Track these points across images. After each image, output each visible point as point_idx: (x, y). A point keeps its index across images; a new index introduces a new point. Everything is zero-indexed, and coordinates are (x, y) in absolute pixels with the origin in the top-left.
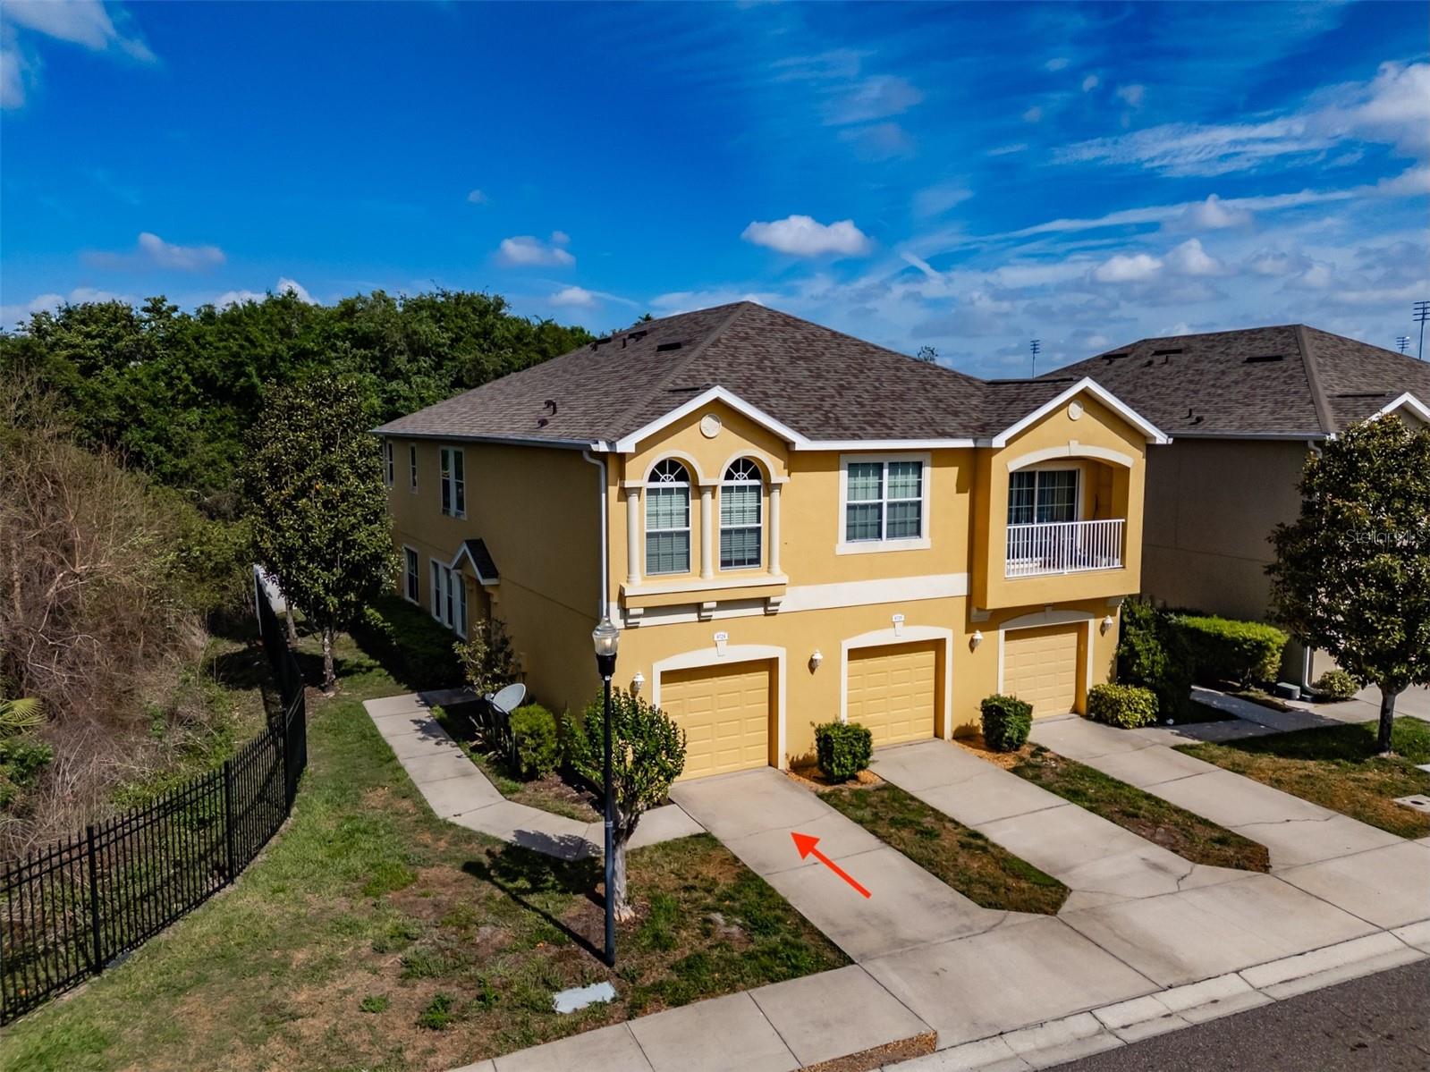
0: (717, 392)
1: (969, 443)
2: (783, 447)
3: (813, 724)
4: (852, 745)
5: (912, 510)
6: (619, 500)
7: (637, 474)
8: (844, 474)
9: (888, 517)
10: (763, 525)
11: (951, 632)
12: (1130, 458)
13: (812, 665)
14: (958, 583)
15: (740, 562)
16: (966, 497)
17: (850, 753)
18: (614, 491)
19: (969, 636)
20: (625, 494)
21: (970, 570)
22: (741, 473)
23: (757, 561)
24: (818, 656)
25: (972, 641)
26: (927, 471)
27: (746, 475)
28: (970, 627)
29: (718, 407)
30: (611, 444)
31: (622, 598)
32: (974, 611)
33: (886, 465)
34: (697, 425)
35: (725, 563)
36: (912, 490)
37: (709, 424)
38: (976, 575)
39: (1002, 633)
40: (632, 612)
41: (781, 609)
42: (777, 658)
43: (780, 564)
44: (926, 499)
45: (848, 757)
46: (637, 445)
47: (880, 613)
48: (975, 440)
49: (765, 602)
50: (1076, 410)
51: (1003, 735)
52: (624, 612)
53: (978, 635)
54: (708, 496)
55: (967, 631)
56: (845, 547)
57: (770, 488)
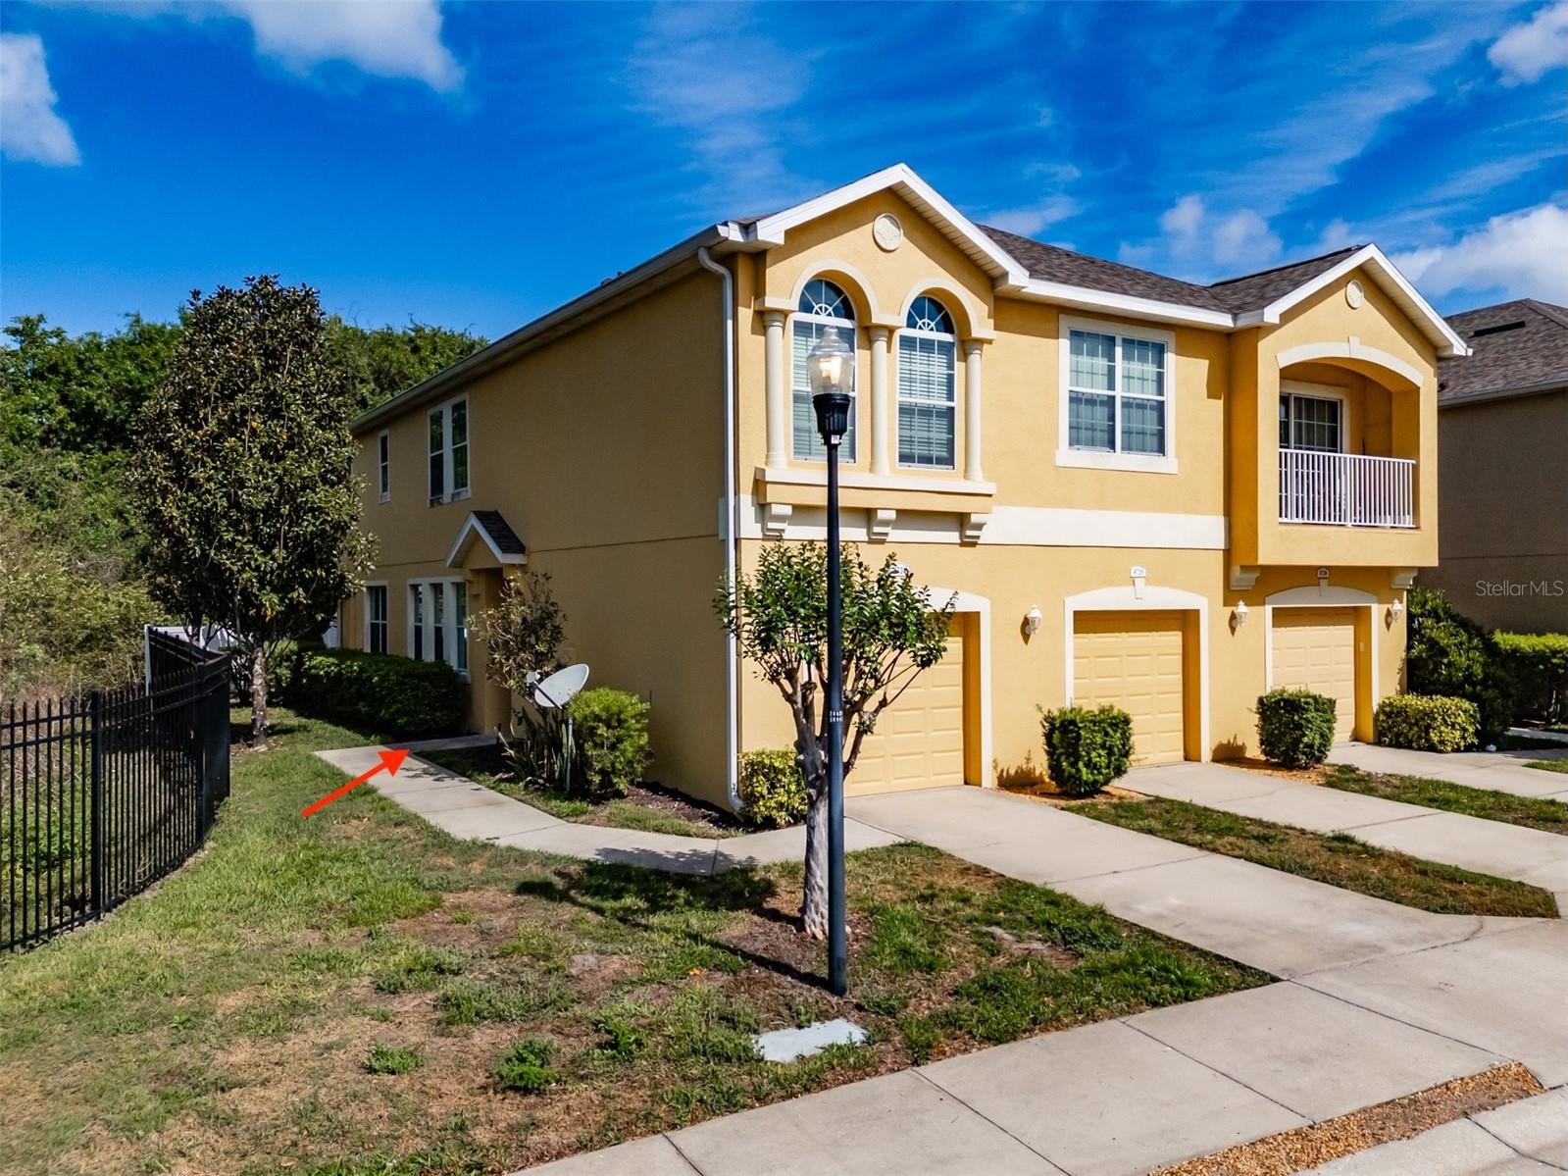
0: (899, 174)
1: (1224, 320)
2: (988, 280)
3: (1040, 709)
4: (1107, 734)
5: (1151, 415)
6: (754, 332)
7: (785, 285)
8: (1064, 344)
9: (1123, 421)
10: (958, 403)
11: (1204, 599)
12: (1420, 373)
13: (1026, 627)
14: (1211, 530)
15: (927, 460)
16: (1219, 404)
17: (1103, 746)
18: (746, 315)
19: (1229, 610)
20: (764, 319)
21: (1228, 512)
22: (926, 320)
23: (949, 461)
24: (1035, 614)
25: (1233, 617)
26: (1170, 358)
27: (933, 324)
28: (1231, 596)
29: (896, 200)
30: (747, 228)
31: (760, 485)
32: (1236, 571)
33: (1119, 341)
34: (871, 225)
35: (905, 458)
36: (1152, 386)
37: (885, 228)
38: (1238, 520)
39: (1268, 610)
40: (776, 510)
41: (985, 536)
42: (978, 613)
43: (983, 468)
44: (1170, 398)
45: (1103, 753)
46: (790, 234)
47: (1116, 558)
48: (1235, 318)
49: (961, 520)
50: (1354, 292)
51: (1299, 741)
52: (762, 507)
53: (1242, 608)
54: (881, 345)
55: (1225, 604)
56: (1069, 456)
57: (967, 345)
